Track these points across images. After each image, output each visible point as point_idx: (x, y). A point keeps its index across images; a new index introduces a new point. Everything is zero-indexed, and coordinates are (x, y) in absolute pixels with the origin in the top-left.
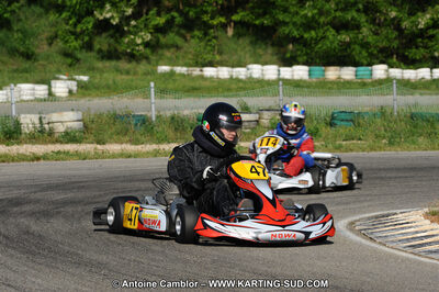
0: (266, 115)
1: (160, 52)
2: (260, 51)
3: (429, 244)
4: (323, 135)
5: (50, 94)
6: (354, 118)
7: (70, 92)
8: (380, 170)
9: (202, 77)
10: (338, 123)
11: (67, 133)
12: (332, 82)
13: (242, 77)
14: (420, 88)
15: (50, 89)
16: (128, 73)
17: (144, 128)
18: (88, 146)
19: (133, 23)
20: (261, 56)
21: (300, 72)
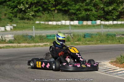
0: (66, 35)
1: (36, 18)
2: (64, 17)
3: (110, 70)
4: (82, 40)
5: (5, 30)
6: (91, 36)
7: (11, 29)
8: (97, 50)
9: (48, 24)
10: (86, 37)
11: (9, 41)
12: (85, 25)
13: (60, 24)
14: (110, 27)
15: (5, 28)
16: (27, 23)
17: (31, 39)
18: (16, 44)
19: (29, 9)
20: (65, 18)
21: (76, 23)
